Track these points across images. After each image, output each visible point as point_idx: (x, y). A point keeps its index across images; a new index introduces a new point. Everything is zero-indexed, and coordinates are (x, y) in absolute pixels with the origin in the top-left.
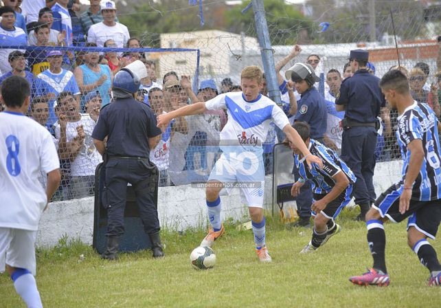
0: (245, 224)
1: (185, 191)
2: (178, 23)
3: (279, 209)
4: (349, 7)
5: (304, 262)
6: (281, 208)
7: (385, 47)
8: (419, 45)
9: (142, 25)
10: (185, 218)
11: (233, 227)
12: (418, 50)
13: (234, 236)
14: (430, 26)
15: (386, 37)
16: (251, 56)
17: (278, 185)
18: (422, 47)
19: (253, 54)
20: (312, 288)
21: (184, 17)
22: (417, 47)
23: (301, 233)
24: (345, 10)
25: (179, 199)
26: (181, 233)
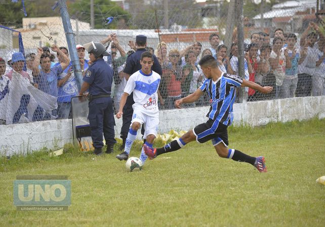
0: (55, 152)
1: (12, 128)
2: (36, 11)
3: (78, 142)
4: (153, 4)
5: (88, 179)
6: (80, 142)
7: (172, 33)
8: (195, 32)
9: (9, 11)
10: (12, 147)
11: (47, 153)
12: (194, 36)
13: (46, 160)
14: (206, 20)
15: (175, 26)
16: (83, 36)
17: (77, 126)
18: (197, 34)
19: (84, 34)
20: (88, 197)
21: (40, 7)
22: (193, 33)
23: (93, 159)
24: (151, 6)
25: (8, 134)
26: (9, 157)
